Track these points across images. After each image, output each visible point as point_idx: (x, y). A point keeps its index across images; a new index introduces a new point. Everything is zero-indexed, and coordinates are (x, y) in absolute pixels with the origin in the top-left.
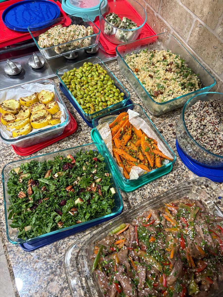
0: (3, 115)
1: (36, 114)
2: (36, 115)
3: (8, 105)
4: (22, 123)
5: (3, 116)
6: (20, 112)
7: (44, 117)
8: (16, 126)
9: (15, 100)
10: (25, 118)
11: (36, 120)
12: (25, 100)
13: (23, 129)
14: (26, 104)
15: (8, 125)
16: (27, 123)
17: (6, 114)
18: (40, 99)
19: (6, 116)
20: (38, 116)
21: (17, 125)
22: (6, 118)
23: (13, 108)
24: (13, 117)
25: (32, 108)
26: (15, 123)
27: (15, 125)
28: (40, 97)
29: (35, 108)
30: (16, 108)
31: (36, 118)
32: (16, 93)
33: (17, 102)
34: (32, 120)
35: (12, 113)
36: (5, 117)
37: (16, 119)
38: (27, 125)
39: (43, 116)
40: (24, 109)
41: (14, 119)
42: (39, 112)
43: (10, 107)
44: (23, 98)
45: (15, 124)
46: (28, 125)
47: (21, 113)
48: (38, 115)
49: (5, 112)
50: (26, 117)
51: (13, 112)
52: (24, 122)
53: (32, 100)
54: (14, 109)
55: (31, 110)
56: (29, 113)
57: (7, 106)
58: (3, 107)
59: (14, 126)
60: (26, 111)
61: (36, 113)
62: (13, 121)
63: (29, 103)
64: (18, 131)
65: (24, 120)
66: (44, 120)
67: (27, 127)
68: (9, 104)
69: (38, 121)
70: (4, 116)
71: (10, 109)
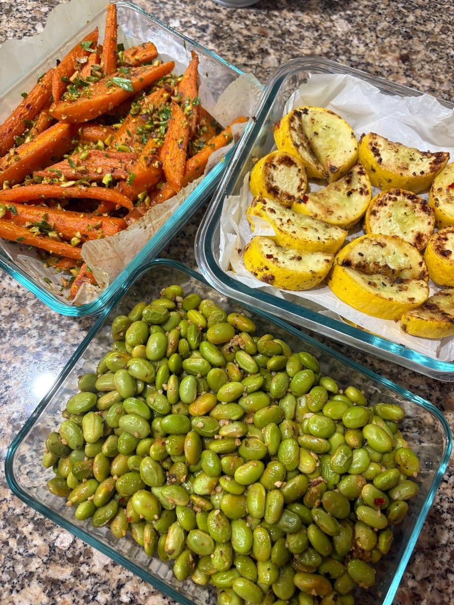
0: (278, 153)
1: (379, 244)
2: (377, 249)
3: (316, 134)
4: (311, 236)
5: (273, 158)
6: (332, 185)
7: (397, 278)
8: (284, 228)
9: (350, 131)
10: (333, 219)
11: (362, 268)
12: (385, 155)
13: (300, 259)
14: (374, 170)
15: (265, 203)
16: (325, 251)
17: (287, 161)
18: (440, 190)
19: (282, 166)
20: (380, 260)
21: (292, 228)
22: (275, 173)
23: (322, 154)
24: (299, 189)
25: (382, 204)
26: (288, 215)
27: (285, 220)
28: (442, 182)
29: (393, 212)
30: (334, 164)
31: (368, 259)
32: (374, 108)
33: (351, 144)
34: (351, 258)
35: (307, 169)
36: (274, 167)
37: (303, 205)
38: (321, 257)
39: (393, 271)
40: (357, 186)
41: (297, 195)
42: (391, 245)
43: (318, 143)
44: (380, 142)
45: (289, 220)
46: (327, 261)
47: (335, 196)
48: (383, 252)
49: (291, 151)
50: (341, 222)
51: (314, 166)
52: (323, 238)
53: (408, 174)
54: (323, 159)
55: (375, 208)
56: (358, 213)
57: (309, 132)
58: (296, 127)
59: (278, 222)
60: (356, 197)
61: (383, 241)
62: (286, 201)
63: (388, 176)
64: (274, 251)
65: (328, 225)
66: (395, 288)
67: (316, 263)
68: (320, 131)
69: (366, 277)
70: (275, 163)
71: (313, 151)
